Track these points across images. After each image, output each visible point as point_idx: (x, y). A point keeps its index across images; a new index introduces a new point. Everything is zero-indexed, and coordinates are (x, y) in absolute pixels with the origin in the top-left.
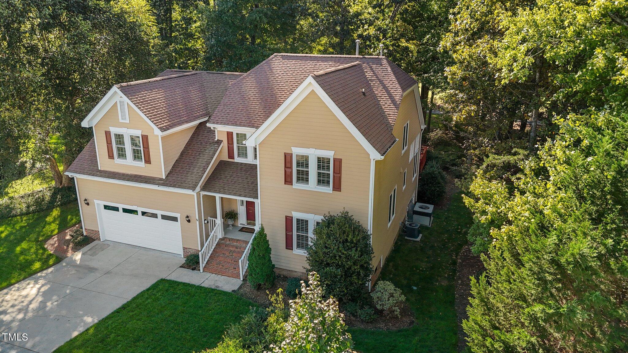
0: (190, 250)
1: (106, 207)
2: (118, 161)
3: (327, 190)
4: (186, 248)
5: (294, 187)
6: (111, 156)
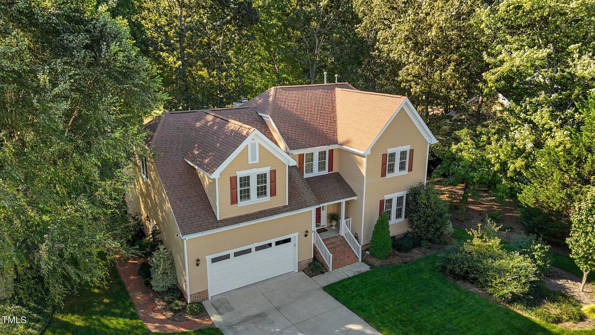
0: (303, 262)
1: (214, 260)
2: (241, 204)
3: (405, 172)
4: (300, 262)
5: (386, 177)
6: (234, 201)
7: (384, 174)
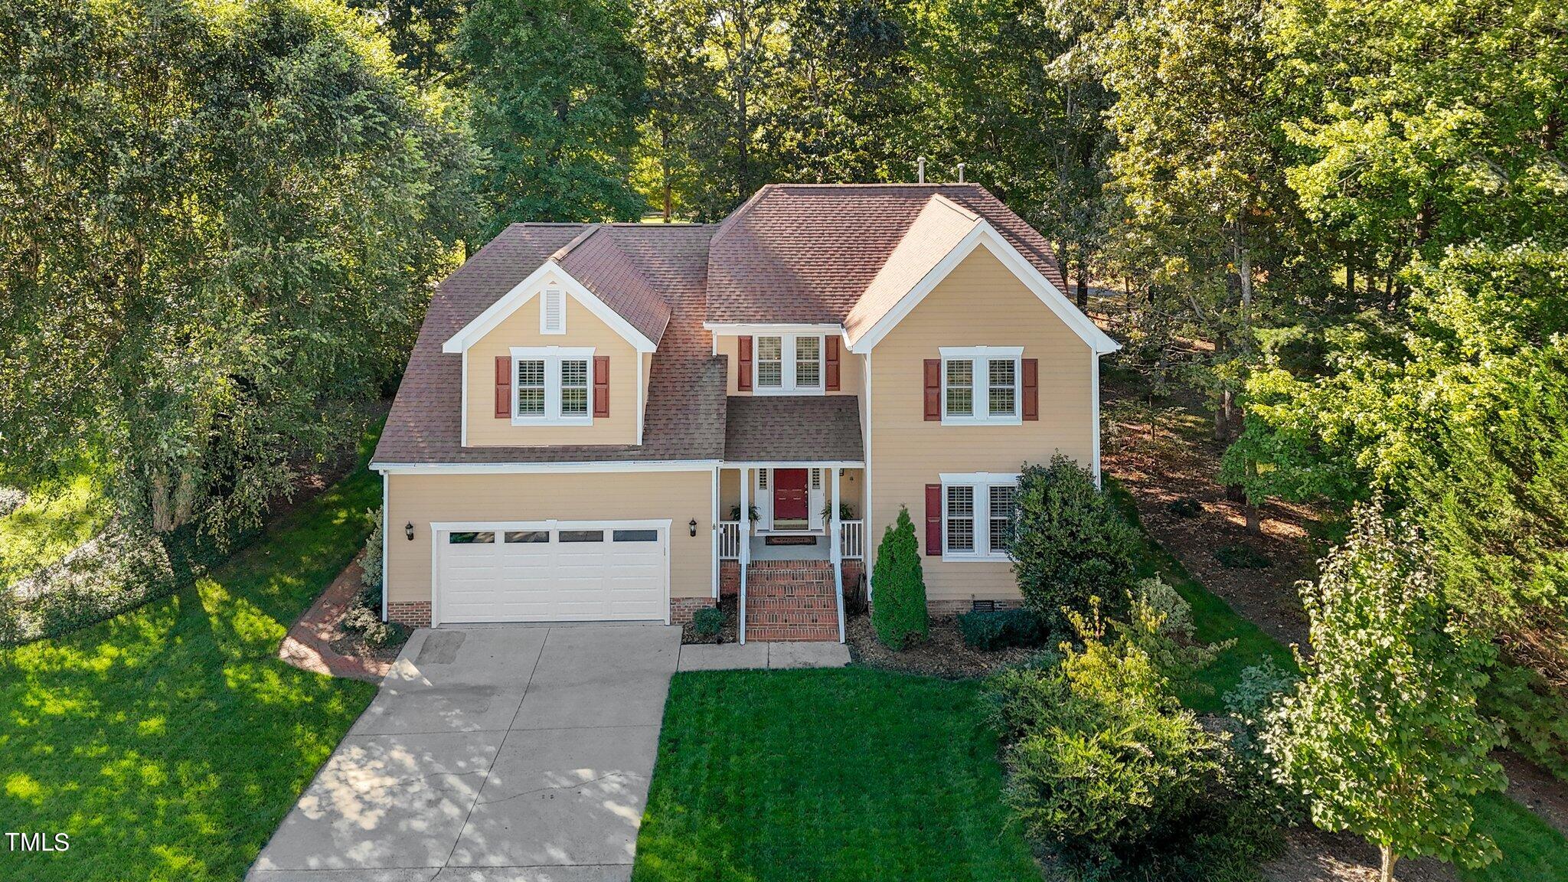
0: (686, 603)
1: (458, 538)
2: (519, 419)
3: (1011, 420)
4: (678, 600)
5: (943, 423)
6: (502, 410)
7: (932, 413)
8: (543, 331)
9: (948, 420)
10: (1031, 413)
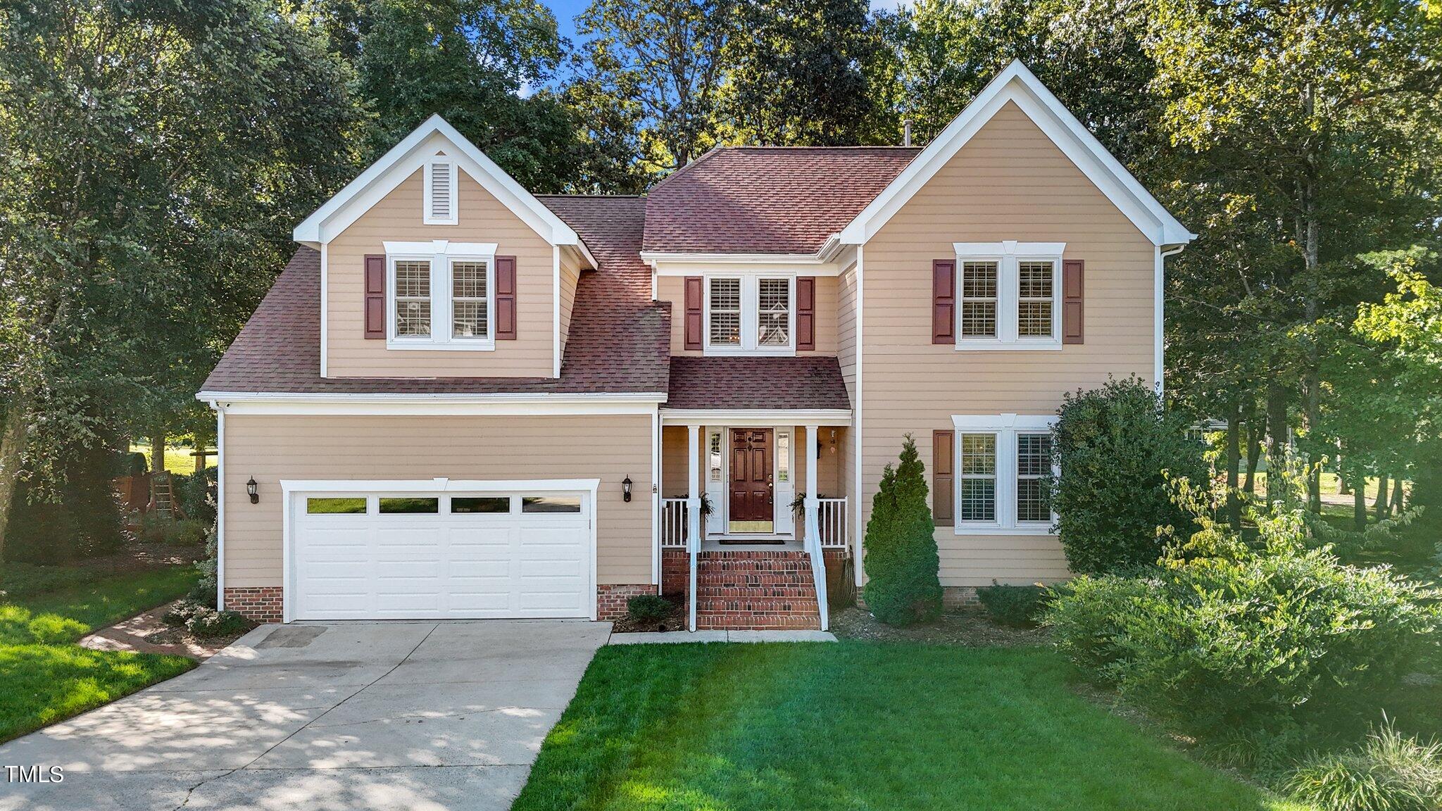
0: (619, 591)
1: (317, 506)
2: (399, 342)
3: (1048, 344)
4: (608, 588)
5: (957, 347)
6: (374, 330)
7: (943, 335)
8: (428, 219)
9: (964, 343)
10: (1074, 336)
